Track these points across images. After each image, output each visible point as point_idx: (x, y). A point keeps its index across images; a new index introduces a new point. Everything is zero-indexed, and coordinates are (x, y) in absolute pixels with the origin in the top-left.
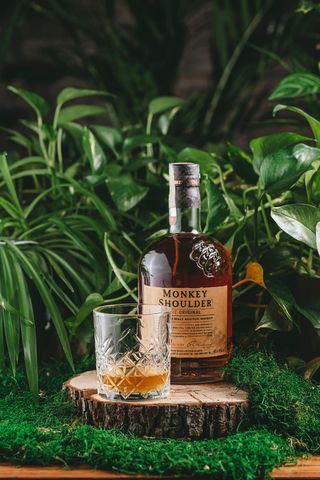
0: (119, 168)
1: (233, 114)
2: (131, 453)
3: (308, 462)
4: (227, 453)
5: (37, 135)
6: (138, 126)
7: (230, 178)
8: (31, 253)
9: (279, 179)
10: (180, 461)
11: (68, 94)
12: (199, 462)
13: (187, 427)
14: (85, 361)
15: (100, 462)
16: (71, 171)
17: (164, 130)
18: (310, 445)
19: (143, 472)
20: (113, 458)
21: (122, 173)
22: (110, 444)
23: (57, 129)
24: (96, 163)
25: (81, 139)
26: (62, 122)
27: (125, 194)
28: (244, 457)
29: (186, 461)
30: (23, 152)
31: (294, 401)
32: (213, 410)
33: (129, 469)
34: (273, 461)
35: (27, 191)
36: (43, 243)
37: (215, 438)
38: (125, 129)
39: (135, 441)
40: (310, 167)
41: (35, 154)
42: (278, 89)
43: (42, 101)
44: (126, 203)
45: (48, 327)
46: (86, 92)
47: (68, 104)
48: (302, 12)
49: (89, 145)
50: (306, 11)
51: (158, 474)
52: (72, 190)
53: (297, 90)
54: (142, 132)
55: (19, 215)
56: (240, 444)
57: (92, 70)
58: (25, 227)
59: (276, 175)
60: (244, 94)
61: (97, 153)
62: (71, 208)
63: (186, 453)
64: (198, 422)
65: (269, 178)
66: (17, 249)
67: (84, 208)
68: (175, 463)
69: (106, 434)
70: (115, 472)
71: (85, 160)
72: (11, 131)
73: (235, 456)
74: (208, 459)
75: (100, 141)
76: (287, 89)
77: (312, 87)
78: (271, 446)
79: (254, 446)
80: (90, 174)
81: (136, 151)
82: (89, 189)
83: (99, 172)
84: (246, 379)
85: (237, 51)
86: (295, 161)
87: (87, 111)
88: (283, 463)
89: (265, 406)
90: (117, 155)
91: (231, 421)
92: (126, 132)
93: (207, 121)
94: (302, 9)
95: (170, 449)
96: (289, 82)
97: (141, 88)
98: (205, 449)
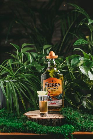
0: (37, 63)
2: (40, 129)
4: (62, 129)
5: (17, 55)
6: (41, 52)
8: (16, 83)
11: (24, 45)
14: (29, 109)
15: (33, 131)
16: (26, 63)
19: (42, 133)
20: (36, 130)
23: (22, 53)
24: (31, 61)
25: (27, 56)
26: (23, 51)
28: (66, 130)
29: (52, 131)
32: (59, 120)
33: (39, 133)
34: (72, 131)
36: (18, 81)
37: (59, 126)
38: (38, 53)
39: (41, 126)
42: (75, 43)
43: (18, 46)
45: (20, 101)
47: (24, 47)
49: (29, 57)
51: (46, 134)
52: (26, 68)
53: (80, 43)
54: (42, 54)
55: (13, 74)
56: (65, 127)
57: (30, 37)
58: (14, 77)
61: (31, 59)
63: (52, 129)
65: (73, 64)
68: (50, 131)
71: (29, 61)
72: (11, 54)
74: (57, 130)
75: (32, 56)
76: (77, 43)
77: (83, 42)
78: (72, 127)
79: (68, 127)
80: (30, 63)
81: (41, 58)
83: (32, 63)
87: (29, 49)
88: (75, 131)
90: (36, 59)
92: (39, 54)
93: (60, 50)
94: (81, 24)
95: (49, 128)
96: (78, 41)
97: (43, 42)
98: (57, 128)
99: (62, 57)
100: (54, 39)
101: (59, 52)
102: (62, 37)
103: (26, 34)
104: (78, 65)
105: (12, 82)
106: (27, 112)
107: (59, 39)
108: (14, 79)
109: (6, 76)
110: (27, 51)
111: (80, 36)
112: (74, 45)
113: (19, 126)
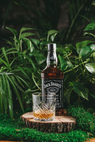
0: (39, 51)
1: (75, 35)
2: (40, 137)
3: (93, 140)
4: (69, 137)
5: (14, 41)
6: (45, 39)
7: (72, 55)
8: (12, 77)
9: (86, 55)
10: (54, 140)
11: (23, 29)
12: (60, 140)
13: (58, 129)
16: (25, 52)
17: (53, 40)
18: (94, 135)
20: (34, 138)
21: (40, 53)
22: (34, 134)
23: (20, 40)
24: (32, 50)
25: (27, 43)
26: (22, 37)
27: (40, 59)
28: (74, 138)
29: (56, 139)
31: (90, 122)
32: (65, 124)
34: (82, 140)
36: (16, 74)
37: (66, 133)
39: (41, 133)
41: (14, 47)
42: (86, 28)
43: (16, 31)
44: (40, 62)
45: (17, 99)
46: (29, 29)
47: (23, 32)
48: (93, 5)
49: (29, 44)
52: (25, 58)
53: (92, 28)
55: (9, 66)
56: (73, 135)
58: (10, 69)
59: (85, 54)
60: (78, 29)
61: (32, 47)
62: (24, 63)
63: (56, 137)
64: (61, 128)
65: (83, 55)
67: (28, 63)
68: (53, 140)
71: (28, 49)
73: (71, 138)
74: (63, 139)
75: (33, 43)
76: (89, 28)
78: (82, 135)
79: (77, 135)
80: (30, 53)
81: (44, 46)
82: (29, 57)
83: (33, 53)
84: (75, 115)
85: (76, 16)
86: (91, 49)
88: (86, 140)
89: (80, 123)
90: (38, 48)
91: (71, 128)
92: (41, 40)
93: (67, 37)
95: (52, 136)
96: (90, 26)
97: (47, 27)
98: (62, 136)
99: (70, 45)
100: (60, 26)
101: (66, 40)
102: (70, 23)
103: (29, 19)
104: (92, 55)
105: (8, 75)
106: (25, 113)
107: (66, 25)
109: (1, 68)
110: (27, 37)
111: (92, 19)
113: (9, 133)
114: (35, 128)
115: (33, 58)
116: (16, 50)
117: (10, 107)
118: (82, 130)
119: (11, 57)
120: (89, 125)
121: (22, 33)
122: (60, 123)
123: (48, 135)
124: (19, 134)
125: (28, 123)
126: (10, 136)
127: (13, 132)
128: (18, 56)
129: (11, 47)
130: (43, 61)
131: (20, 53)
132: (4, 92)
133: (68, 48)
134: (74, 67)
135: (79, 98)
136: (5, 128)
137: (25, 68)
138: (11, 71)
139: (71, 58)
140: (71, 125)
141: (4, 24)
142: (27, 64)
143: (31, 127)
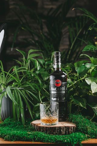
0: (44, 69)
1: (75, 55)
2: (47, 138)
3: (90, 140)
4: (70, 137)
5: (23, 62)
6: (49, 59)
7: (72, 72)
8: (22, 91)
11: (31, 51)
12: (64, 139)
13: (61, 132)
16: (32, 70)
18: (91, 136)
19: (50, 142)
20: (43, 139)
21: (45, 71)
22: (42, 136)
23: (28, 60)
24: (38, 69)
25: (34, 62)
26: (29, 58)
27: (45, 76)
28: (75, 138)
29: (60, 139)
30: (20, 66)
31: (87, 126)
32: (68, 128)
33: (47, 141)
34: (82, 139)
35: (21, 76)
36: (25, 89)
37: (68, 135)
39: (48, 135)
40: (91, 68)
41: (23, 66)
42: (84, 49)
43: (24, 53)
44: (45, 78)
45: (26, 110)
46: (36, 50)
48: (90, 30)
49: (36, 64)
50: (91, 29)
51: (54, 142)
52: (32, 75)
53: (89, 49)
55: (19, 82)
56: (74, 135)
57: (37, 44)
58: (21, 85)
60: (78, 50)
61: (38, 65)
62: (32, 80)
64: (64, 131)
66: (19, 90)
68: (58, 139)
69: (42, 133)
70: (43, 142)
71: (36, 68)
73: (72, 138)
74: (66, 139)
75: (38, 62)
76: (87, 49)
77: (93, 48)
78: (81, 136)
79: (77, 136)
80: (37, 71)
81: (48, 65)
82: (36, 75)
83: (39, 70)
85: (75, 39)
87: (36, 55)
88: (84, 140)
89: (80, 127)
90: (44, 66)
91: (72, 131)
92: (46, 60)
93: (68, 58)
94: (90, 29)
95: (57, 137)
96: (87, 47)
97: (50, 49)
98: (65, 136)
99: (71, 64)
100: (61, 47)
101: (67, 60)
102: (70, 45)
103: (33, 42)
104: (89, 71)
105: (19, 89)
106: (34, 120)
107: (67, 47)
108: (20, 87)
109: (12, 84)
110: (34, 58)
112: (83, 51)
113: (23, 135)
114: (42, 132)
115: (39, 75)
116: (25, 69)
117: (22, 115)
118: (81, 132)
119: (20, 75)
120: (87, 129)
121: (30, 54)
122: (63, 127)
123: (54, 136)
124: (31, 136)
125: (37, 128)
126: (23, 137)
127: (25, 134)
128: (26, 74)
129: (21, 67)
130: (47, 78)
131: (28, 71)
132: (16, 103)
133: (69, 66)
134: (73, 83)
135: (79, 108)
136: (19, 132)
137: (33, 84)
138: (21, 86)
139: (71, 75)
140: (72, 128)
141: (13, 46)
142: (34, 80)
143: (40, 131)
